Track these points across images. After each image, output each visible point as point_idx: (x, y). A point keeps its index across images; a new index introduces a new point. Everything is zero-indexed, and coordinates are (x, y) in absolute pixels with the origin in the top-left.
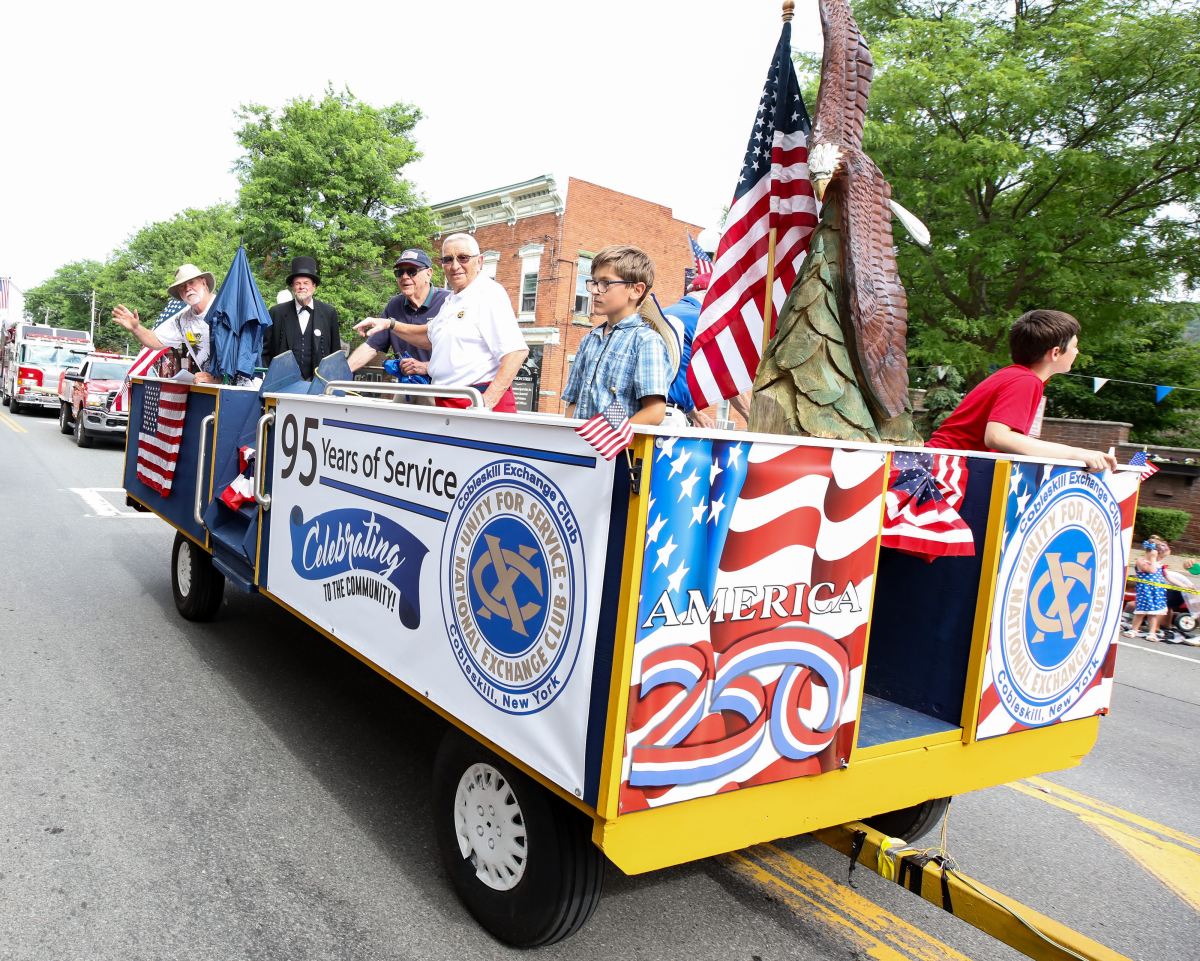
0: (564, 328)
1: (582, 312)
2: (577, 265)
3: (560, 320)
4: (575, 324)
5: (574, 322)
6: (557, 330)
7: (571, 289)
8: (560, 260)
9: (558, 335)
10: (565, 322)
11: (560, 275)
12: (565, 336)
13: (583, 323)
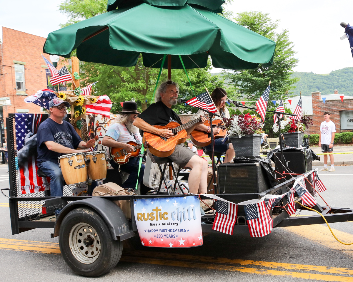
0: (12, 97)
1: (21, 89)
2: (14, 68)
3: (9, 94)
4: (18, 95)
5: (17, 94)
6: (9, 98)
7: (12, 79)
8: (4, 66)
9: (9, 101)
10: (12, 94)
11: (5, 73)
12: (13, 101)
13: (22, 94)
